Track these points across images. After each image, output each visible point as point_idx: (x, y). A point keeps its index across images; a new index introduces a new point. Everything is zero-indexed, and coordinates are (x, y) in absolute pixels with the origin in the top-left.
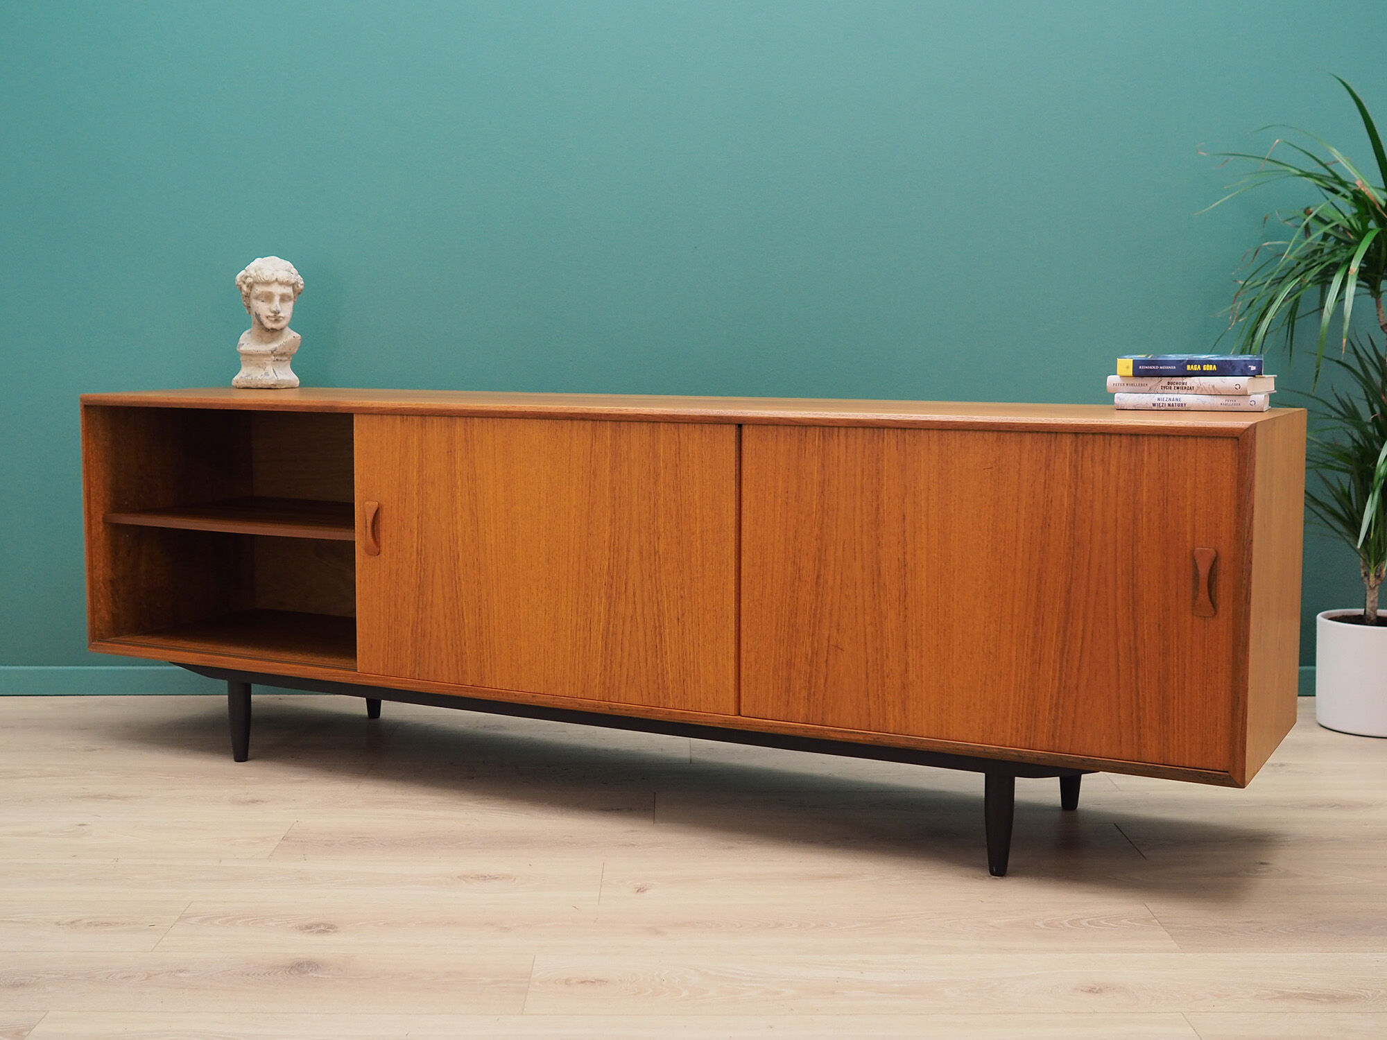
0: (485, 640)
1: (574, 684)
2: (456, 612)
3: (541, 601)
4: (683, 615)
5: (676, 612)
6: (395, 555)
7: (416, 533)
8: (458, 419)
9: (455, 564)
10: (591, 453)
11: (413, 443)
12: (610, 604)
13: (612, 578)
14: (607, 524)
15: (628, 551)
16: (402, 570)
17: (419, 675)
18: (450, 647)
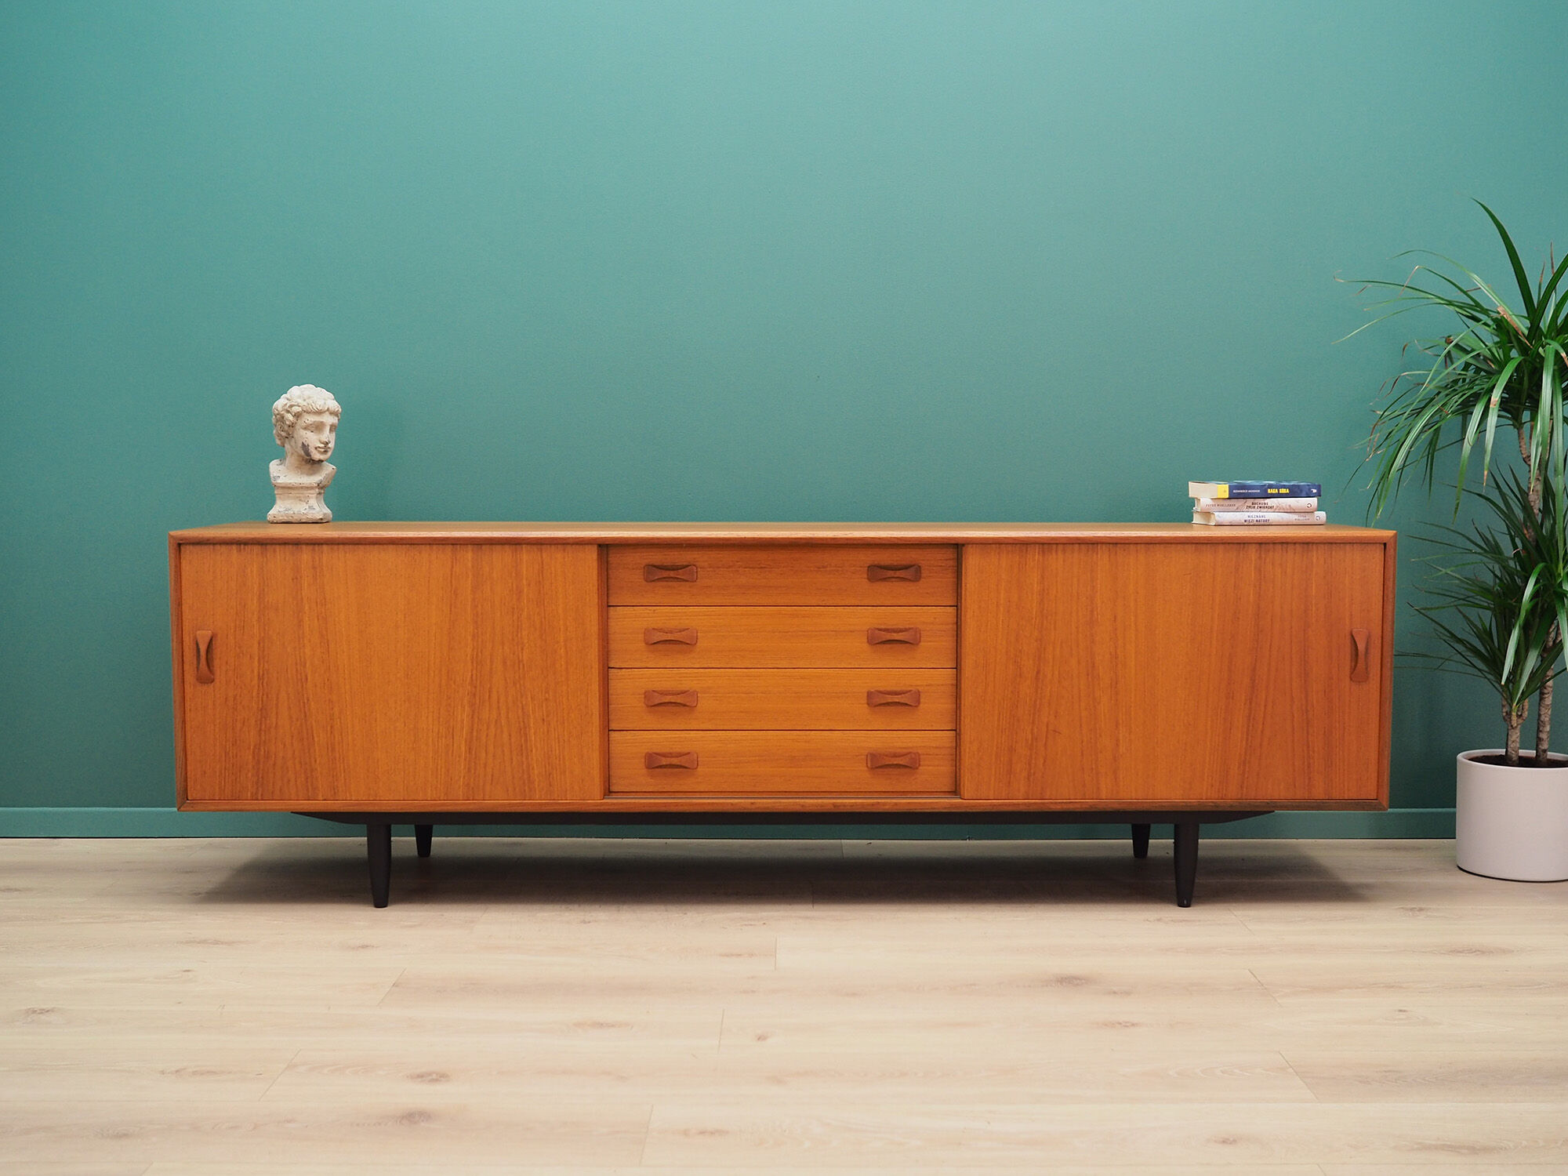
0: (337, 756)
1: (436, 788)
2: (305, 731)
3: (400, 714)
4: (548, 716)
5: (541, 714)
6: (232, 682)
7: (257, 658)
8: (304, 547)
9: (302, 686)
10: (452, 574)
11: (252, 572)
12: (473, 711)
13: (476, 687)
14: (470, 638)
15: (492, 662)
16: (240, 696)
17: (262, 795)
18: (298, 767)
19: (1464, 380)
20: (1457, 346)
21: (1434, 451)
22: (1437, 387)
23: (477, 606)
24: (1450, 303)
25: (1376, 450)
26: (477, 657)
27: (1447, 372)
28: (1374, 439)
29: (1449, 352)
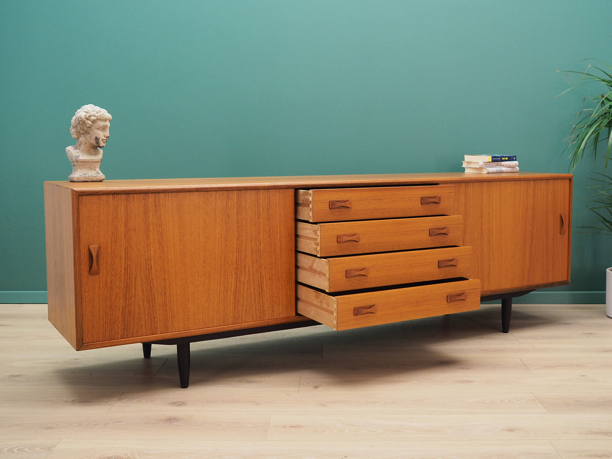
0: (168, 309)
1: (219, 319)
2: (151, 297)
3: (201, 282)
4: (272, 276)
5: (269, 275)
6: (110, 273)
7: (124, 259)
8: (150, 194)
9: (149, 272)
10: (226, 206)
11: (121, 210)
12: (237, 278)
13: (238, 265)
14: (235, 240)
15: (246, 251)
16: (114, 281)
17: (126, 336)
18: (147, 317)
19: (609, 113)
20: (606, 98)
21: (597, 142)
22: (598, 116)
23: (239, 223)
24: (603, 80)
25: (572, 142)
26: (239, 249)
27: (602, 109)
28: (572, 137)
29: (603, 101)
